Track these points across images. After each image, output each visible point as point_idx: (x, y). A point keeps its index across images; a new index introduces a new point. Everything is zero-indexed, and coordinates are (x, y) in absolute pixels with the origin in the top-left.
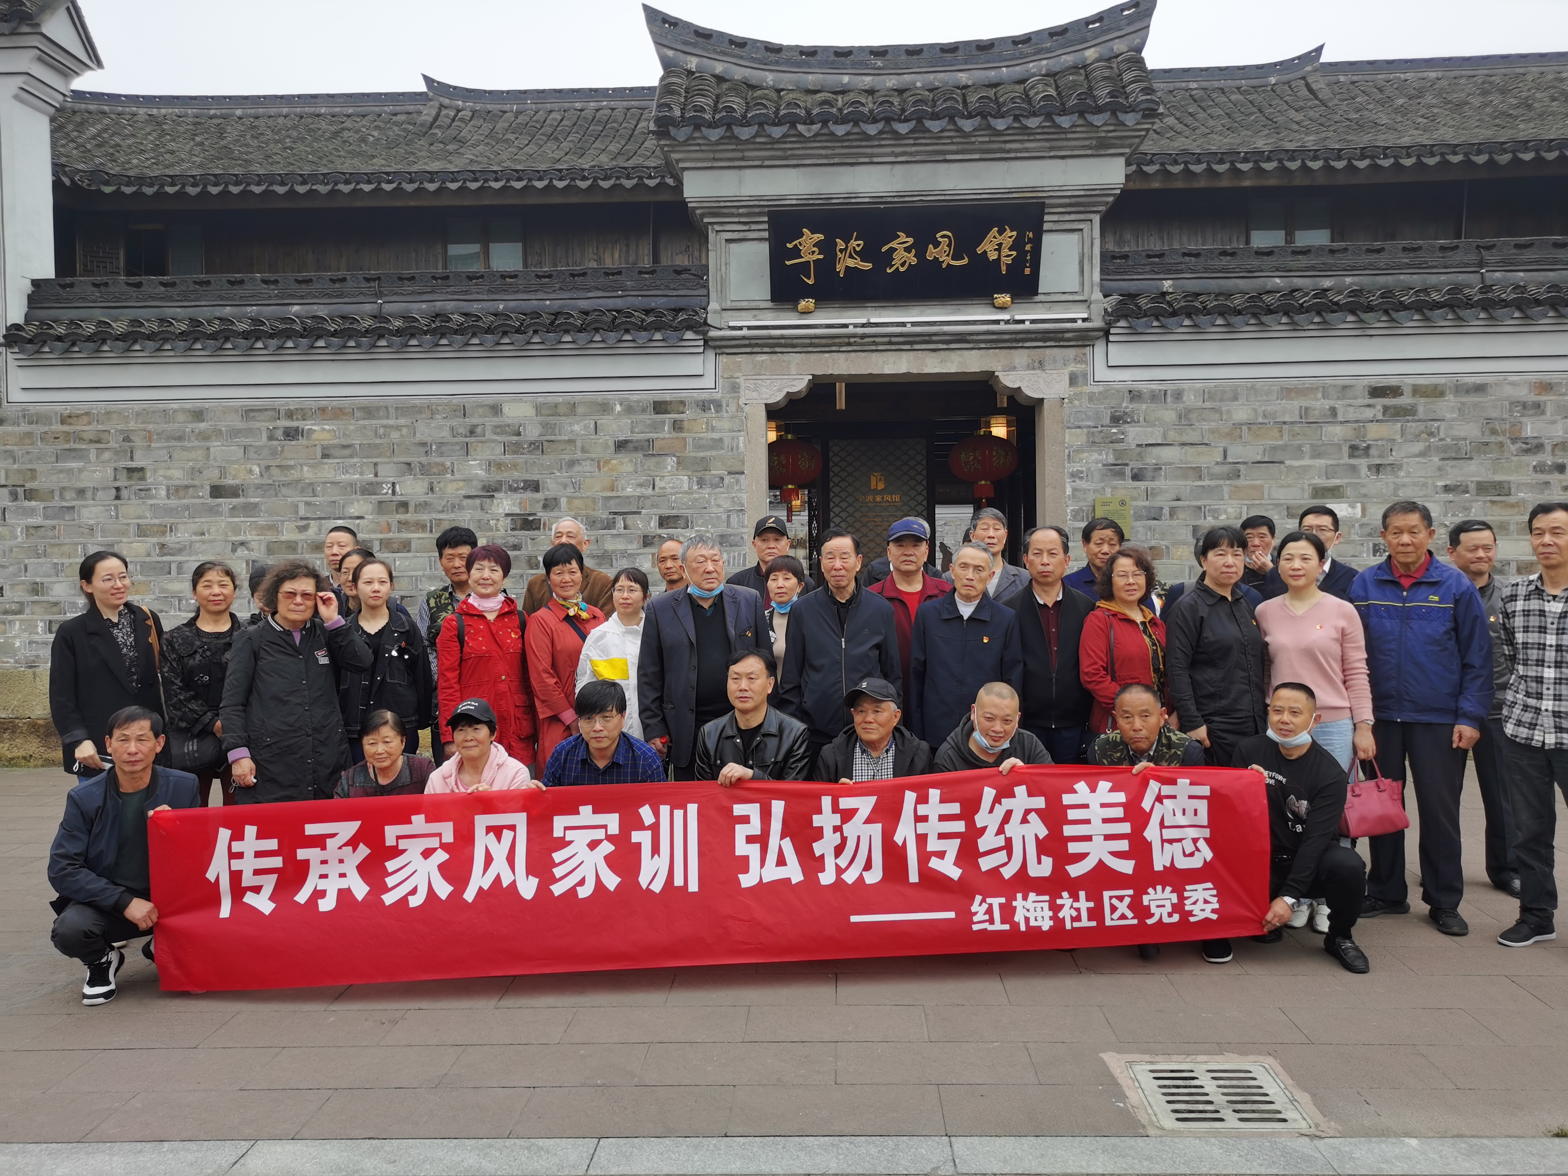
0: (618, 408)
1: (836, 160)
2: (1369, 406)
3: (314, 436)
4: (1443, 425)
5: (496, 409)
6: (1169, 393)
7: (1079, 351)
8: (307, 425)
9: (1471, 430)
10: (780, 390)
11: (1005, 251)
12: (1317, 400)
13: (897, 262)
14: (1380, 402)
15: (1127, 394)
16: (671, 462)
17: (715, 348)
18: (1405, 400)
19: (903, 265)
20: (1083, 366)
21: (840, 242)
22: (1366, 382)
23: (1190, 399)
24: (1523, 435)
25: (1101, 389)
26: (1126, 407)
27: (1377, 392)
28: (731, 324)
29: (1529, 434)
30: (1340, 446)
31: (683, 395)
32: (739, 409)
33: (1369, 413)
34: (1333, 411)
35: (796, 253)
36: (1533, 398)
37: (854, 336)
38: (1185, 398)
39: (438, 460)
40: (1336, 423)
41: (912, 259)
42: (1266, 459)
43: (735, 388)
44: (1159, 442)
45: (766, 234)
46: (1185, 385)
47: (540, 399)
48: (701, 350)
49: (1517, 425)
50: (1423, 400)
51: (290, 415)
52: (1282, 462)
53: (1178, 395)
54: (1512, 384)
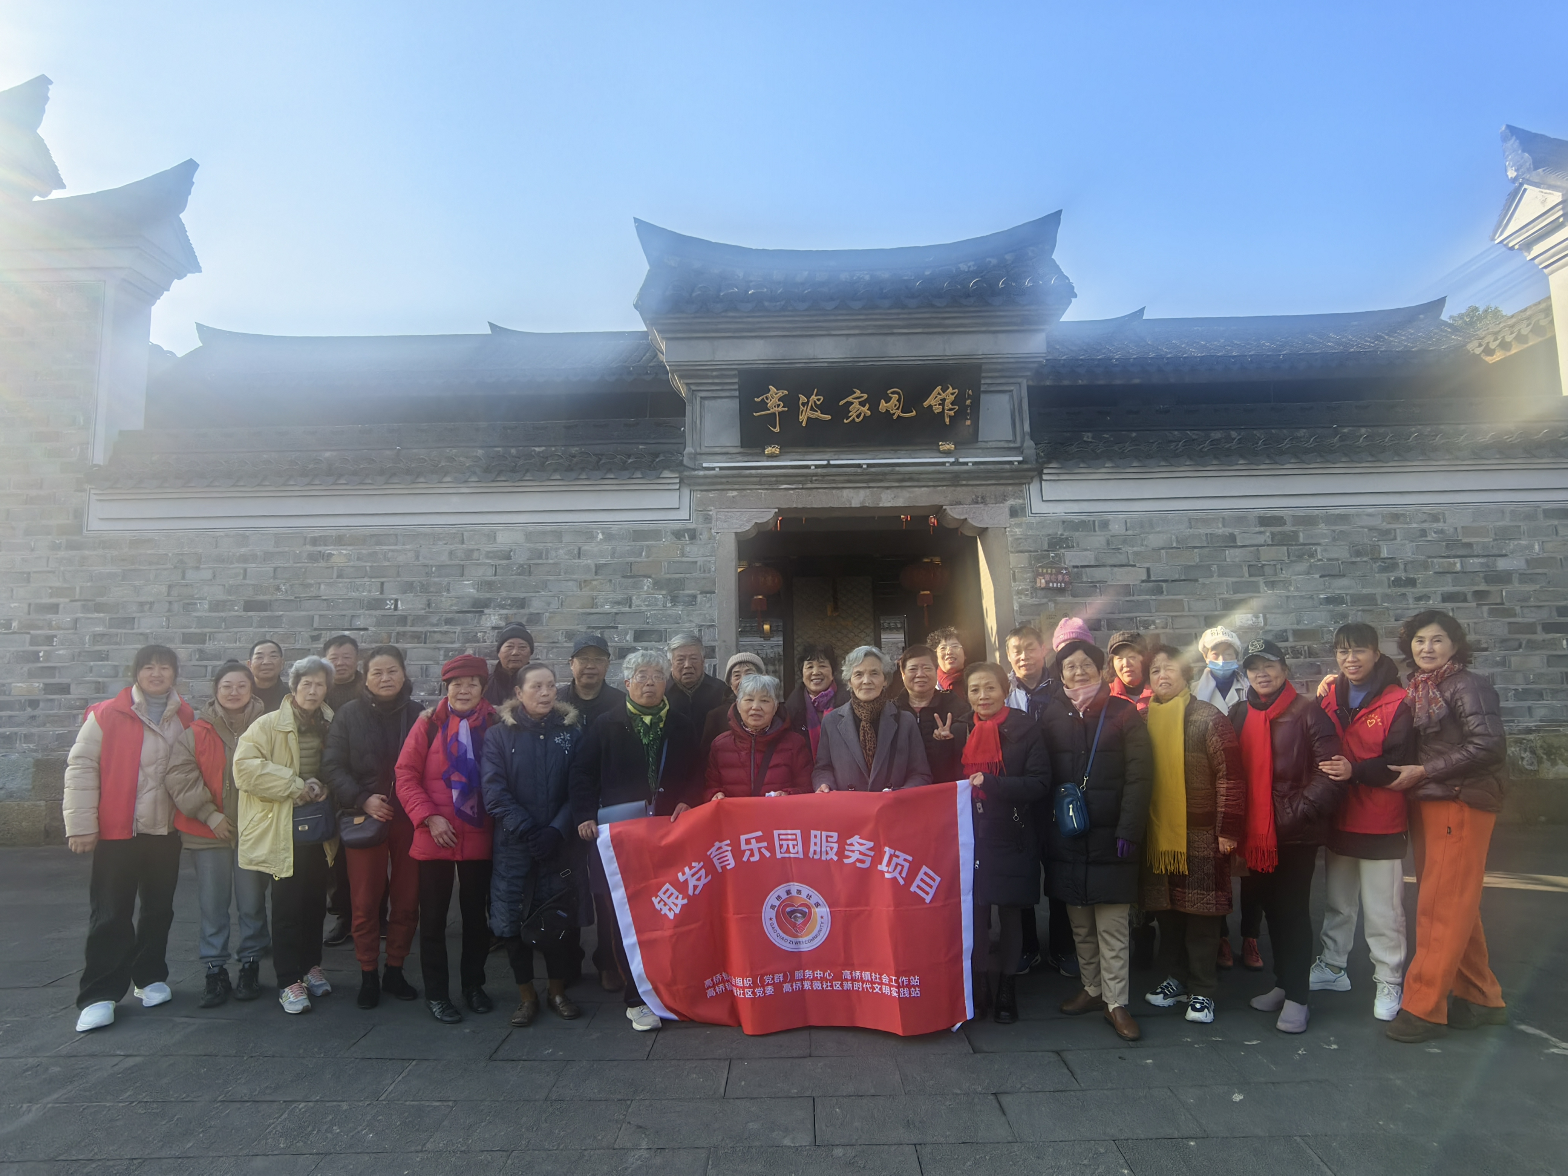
0: (600, 536)
1: (798, 333)
2: (1260, 533)
3: (333, 559)
4: (1319, 549)
5: (492, 537)
6: (1096, 523)
7: (1016, 488)
8: (329, 549)
9: (1341, 552)
10: (748, 521)
11: (948, 405)
12: (1218, 528)
13: (853, 414)
14: (1268, 530)
15: (1061, 524)
16: (647, 583)
17: (689, 485)
18: (1288, 528)
19: (858, 416)
20: (1021, 501)
21: (803, 399)
22: (1256, 513)
23: (1116, 528)
24: (1382, 556)
25: (1038, 519)
26: (1062, 535)
27: (1265, 521)
28: (705, 465)
29: (1386, 556)
30: (1241, 566)
31: (660, 526)
32: (711, 538)
33: (1261, 539)
34: (1233, 537)
35: (763, 406)
36: (1385, 526)
37: (816, 475)
38: (1110, 527)
39: (436, 579)
40: (1236, 547)
41: (866, 410)
42: (1183, 578)
43: (708, 519)
44: (1092, 563)
45: (737, 393)
46: (1110, 517)
47: (531, 529)
48: (677, 487)
49: (1376, 549)
50: (1301, 528)
51: (315, 541)
52: (1197, 580)
53: (1105, 525)
54: (1369, 515)
